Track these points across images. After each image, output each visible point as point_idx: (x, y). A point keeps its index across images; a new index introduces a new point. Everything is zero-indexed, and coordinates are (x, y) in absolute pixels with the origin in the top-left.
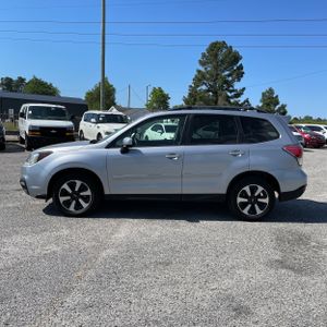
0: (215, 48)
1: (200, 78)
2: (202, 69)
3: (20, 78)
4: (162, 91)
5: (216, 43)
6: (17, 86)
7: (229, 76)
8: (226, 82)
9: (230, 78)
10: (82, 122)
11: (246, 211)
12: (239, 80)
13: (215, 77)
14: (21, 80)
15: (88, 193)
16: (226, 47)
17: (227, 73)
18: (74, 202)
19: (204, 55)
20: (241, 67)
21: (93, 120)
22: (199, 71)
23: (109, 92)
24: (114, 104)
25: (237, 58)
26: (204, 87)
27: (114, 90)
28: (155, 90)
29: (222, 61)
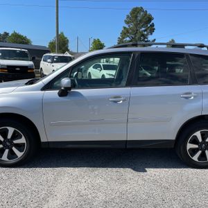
0: (136, 12)
1: (125, 33)
2: (127, 26)
3: (5, 33)
4: (99, 41)
5: (137, 8)
6: (4, 38)
7: (145, 31)
8: (143, 35)
9: (145, 33)
10: (42, 62)
11: (195, 158)
12: (151, 34)
13: (136, 32)
14: (6, 34)
15: (23, 140)
16: (143, 11)
17: (143, 29)
18: (7, 151)
19: (128, 17)
20: (153, 25)
21: (49, 60)
22: (125, 28)
23: (64, 42)
24: (68, 50)
25: (150, 19)
26: (128, 39)
27: (68, 41)
28: (95, 41)
29: (140, 21)
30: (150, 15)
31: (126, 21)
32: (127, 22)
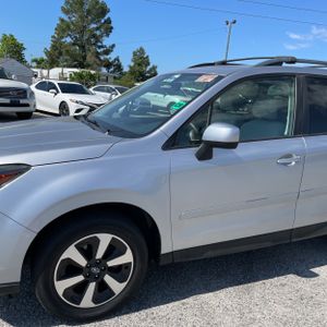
1: (63, 28)
2: (66, 18)
4: (14, 39)
7: (97, 29)
8: (94, 36)
9: (98, 33)
12: (108, 35)
13: (83, 30)
17: (95, 26)
20: (109, 21)
22: (62, 20)
25: (104, 11)
26: (68, 40)
28: (5, 38)
29: (89, 12)
30: (104, 4)
31: (63, 9)
32: (66, 12)
